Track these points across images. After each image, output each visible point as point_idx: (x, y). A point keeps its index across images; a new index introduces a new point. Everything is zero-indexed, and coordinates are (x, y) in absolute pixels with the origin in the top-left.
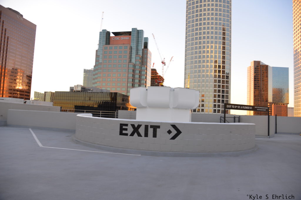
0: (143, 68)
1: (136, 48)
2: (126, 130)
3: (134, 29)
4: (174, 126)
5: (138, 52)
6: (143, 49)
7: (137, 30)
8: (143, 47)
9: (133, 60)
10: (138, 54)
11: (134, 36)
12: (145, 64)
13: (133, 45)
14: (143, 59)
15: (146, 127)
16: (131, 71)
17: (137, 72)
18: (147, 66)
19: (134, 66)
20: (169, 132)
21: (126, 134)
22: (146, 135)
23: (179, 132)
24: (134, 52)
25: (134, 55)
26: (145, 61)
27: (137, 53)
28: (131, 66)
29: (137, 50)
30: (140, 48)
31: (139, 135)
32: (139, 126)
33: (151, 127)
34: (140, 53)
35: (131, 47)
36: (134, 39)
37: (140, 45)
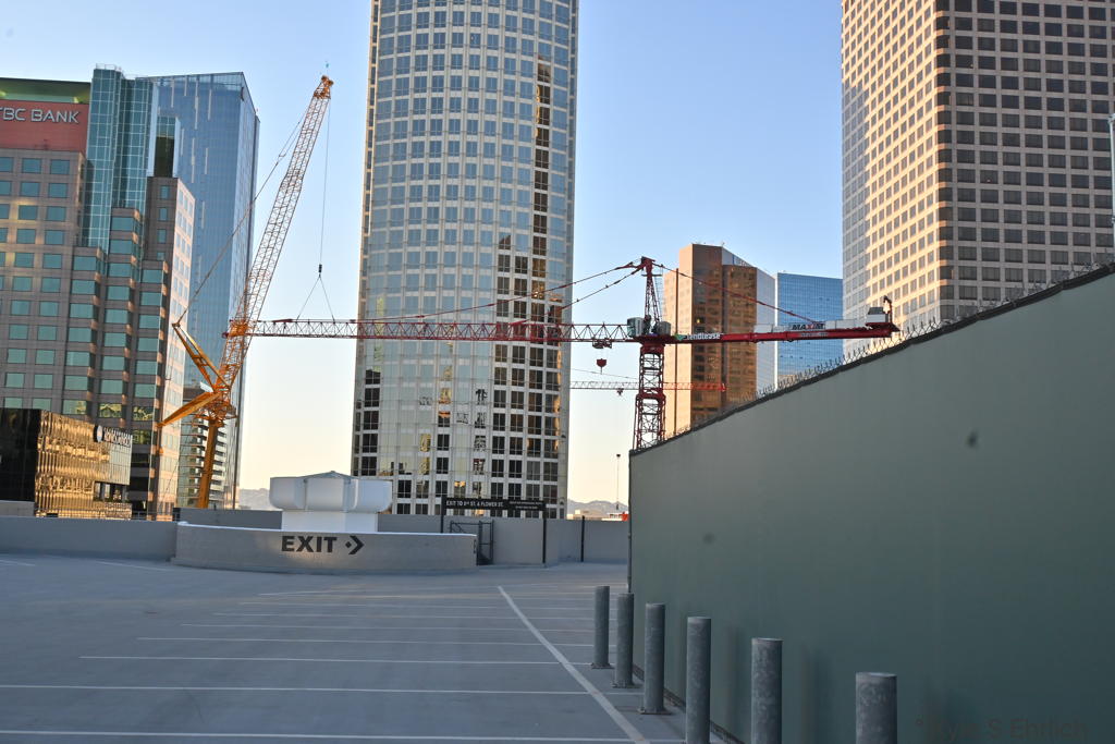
0: (148, 276)
1: (116, 171)
2: (292, 543)
3: (107, 73)
4: (354, 537)
5: (123, 195)
6: (150, 179)
7: (124, 81)
8: (150, 171)
9: (99, 235)
10: (122, 204)
11: (104, 111)
12: (161, 256)
13: (101, 156)
14: (148, 229)
15: (319, 539)
16: (85, 288)
17: (119, 293)
18: (170, 266)
19: (106, 262)
20: (348, 545)
21: (293, 550)
22: (319, 550)
23: (360, 545)
24: (103, 189)
25: (101, 211)
26: (161, 240)
27: (119, 202)
28: (86, 264)
29: (121, 183)
30: (134, 173)
31: (310, 550)
32: (310, 538)
33: (326, 539)
34: (137, 198)
35: (89, 165)
36: (103, 128)
37: (135, 159)
